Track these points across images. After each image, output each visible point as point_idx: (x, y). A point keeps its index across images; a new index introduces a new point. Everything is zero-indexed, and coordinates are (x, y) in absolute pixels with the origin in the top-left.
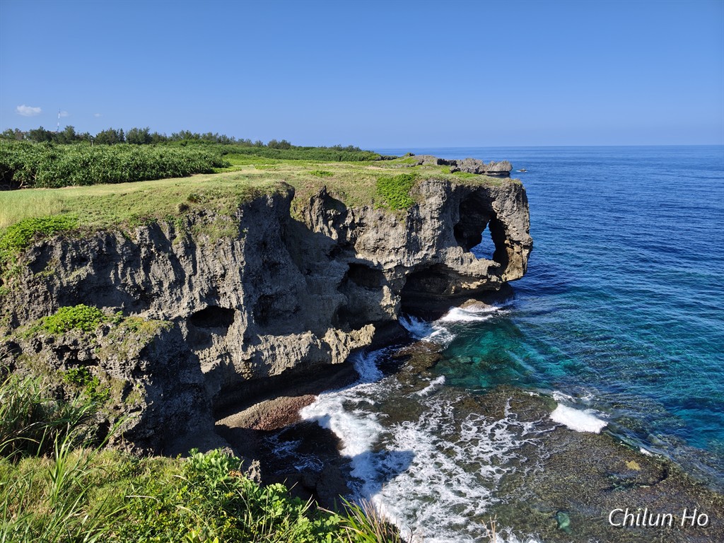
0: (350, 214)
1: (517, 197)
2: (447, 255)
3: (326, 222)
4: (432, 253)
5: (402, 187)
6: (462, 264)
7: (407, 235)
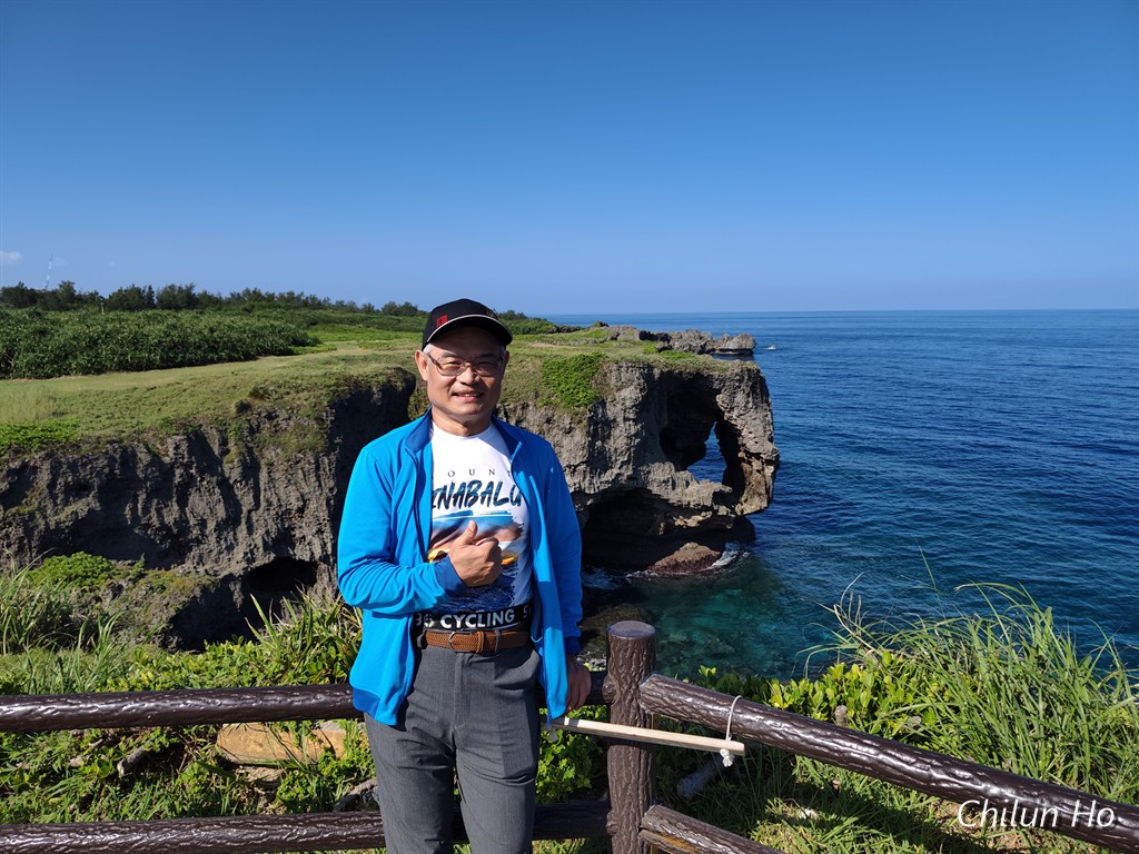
1: (753, 388)
2: (651, 476)
4: (628, 472)
5: (579, 374)
6: (673, 489)
7: (588, 446)
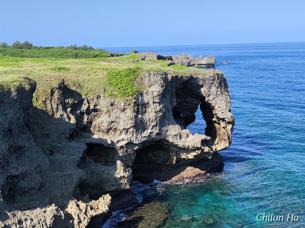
0: (85, 102)
1: (220, 84)
2: (168, 133)
3: (65, 109)
4: (156, 131)
6: (180, 139)
7: (135, 117)
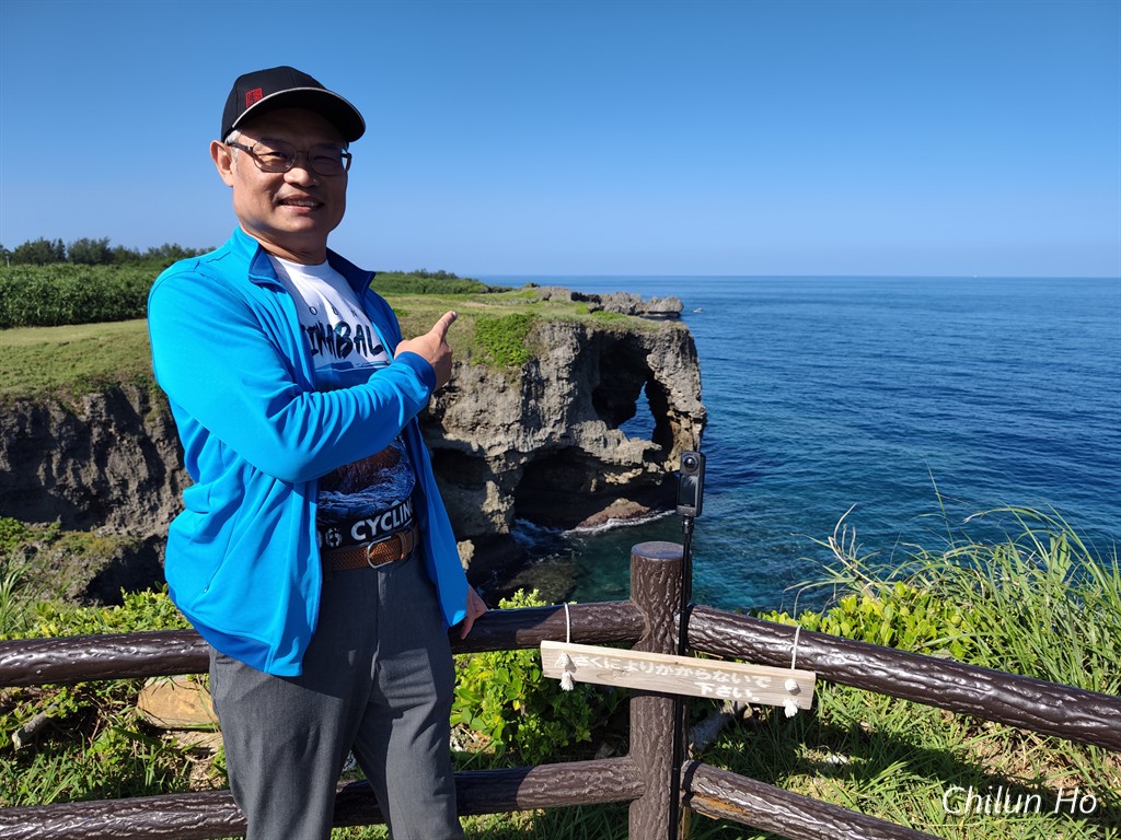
1: (682, 348)
2: (584, 435)
4: (561, 430)
5: (513, 333)
6: (605, 447)
7: (522, 405)
